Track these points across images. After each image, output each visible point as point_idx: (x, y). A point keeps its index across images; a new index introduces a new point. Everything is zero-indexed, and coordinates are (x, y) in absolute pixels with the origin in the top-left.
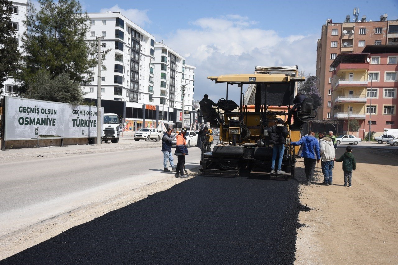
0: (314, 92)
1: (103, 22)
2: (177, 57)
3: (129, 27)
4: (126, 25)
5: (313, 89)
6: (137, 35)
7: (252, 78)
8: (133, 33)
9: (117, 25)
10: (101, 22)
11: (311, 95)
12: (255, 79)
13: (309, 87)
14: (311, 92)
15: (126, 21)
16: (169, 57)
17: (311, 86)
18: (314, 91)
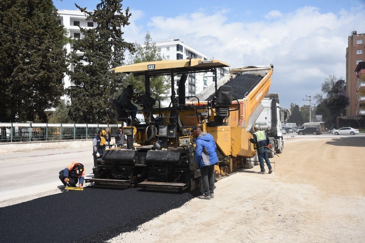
0: (341, 94)
1: (167, 49)
2: (225, 70)
3: (186, 50)
4: (185, 49)
5: (340, 90)
6: (193, 56)
7: (151, 66)
8: (190, 54)
9: (178, 50)
10: (166, 49)
11: (339, 96)
12: (154, 66)
13: (337, 89)
14: (339, 94)
15: (184, 46)
16: (219, 70)
17: (339, 89)
18: (342, 92)
